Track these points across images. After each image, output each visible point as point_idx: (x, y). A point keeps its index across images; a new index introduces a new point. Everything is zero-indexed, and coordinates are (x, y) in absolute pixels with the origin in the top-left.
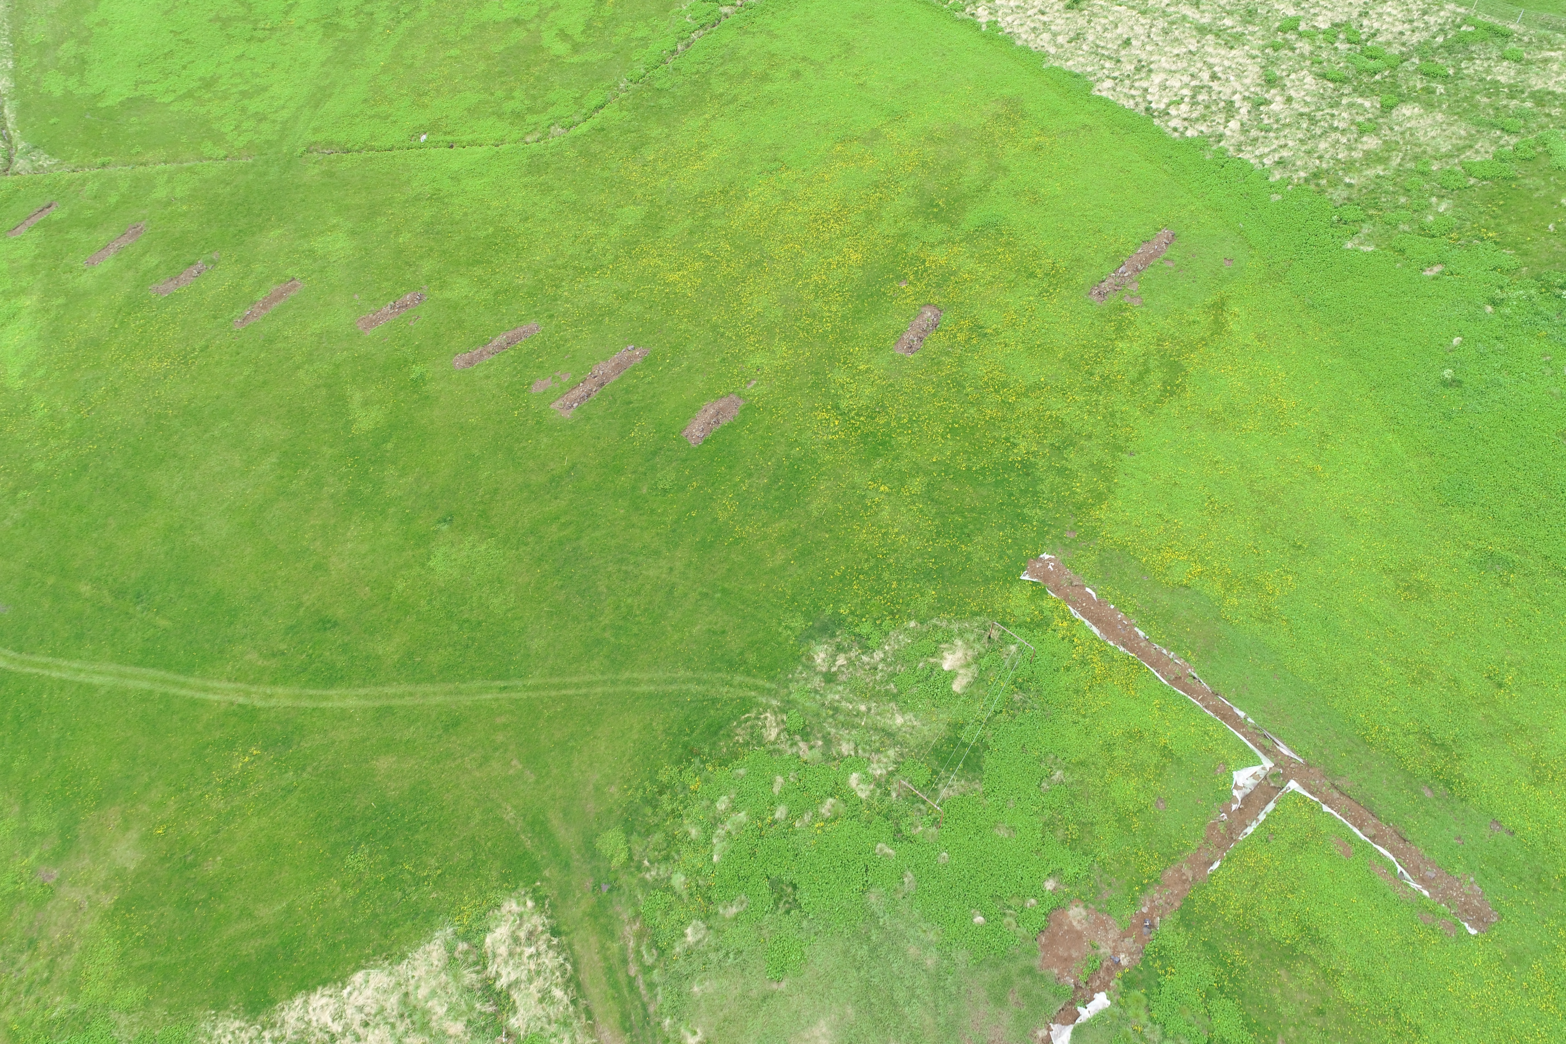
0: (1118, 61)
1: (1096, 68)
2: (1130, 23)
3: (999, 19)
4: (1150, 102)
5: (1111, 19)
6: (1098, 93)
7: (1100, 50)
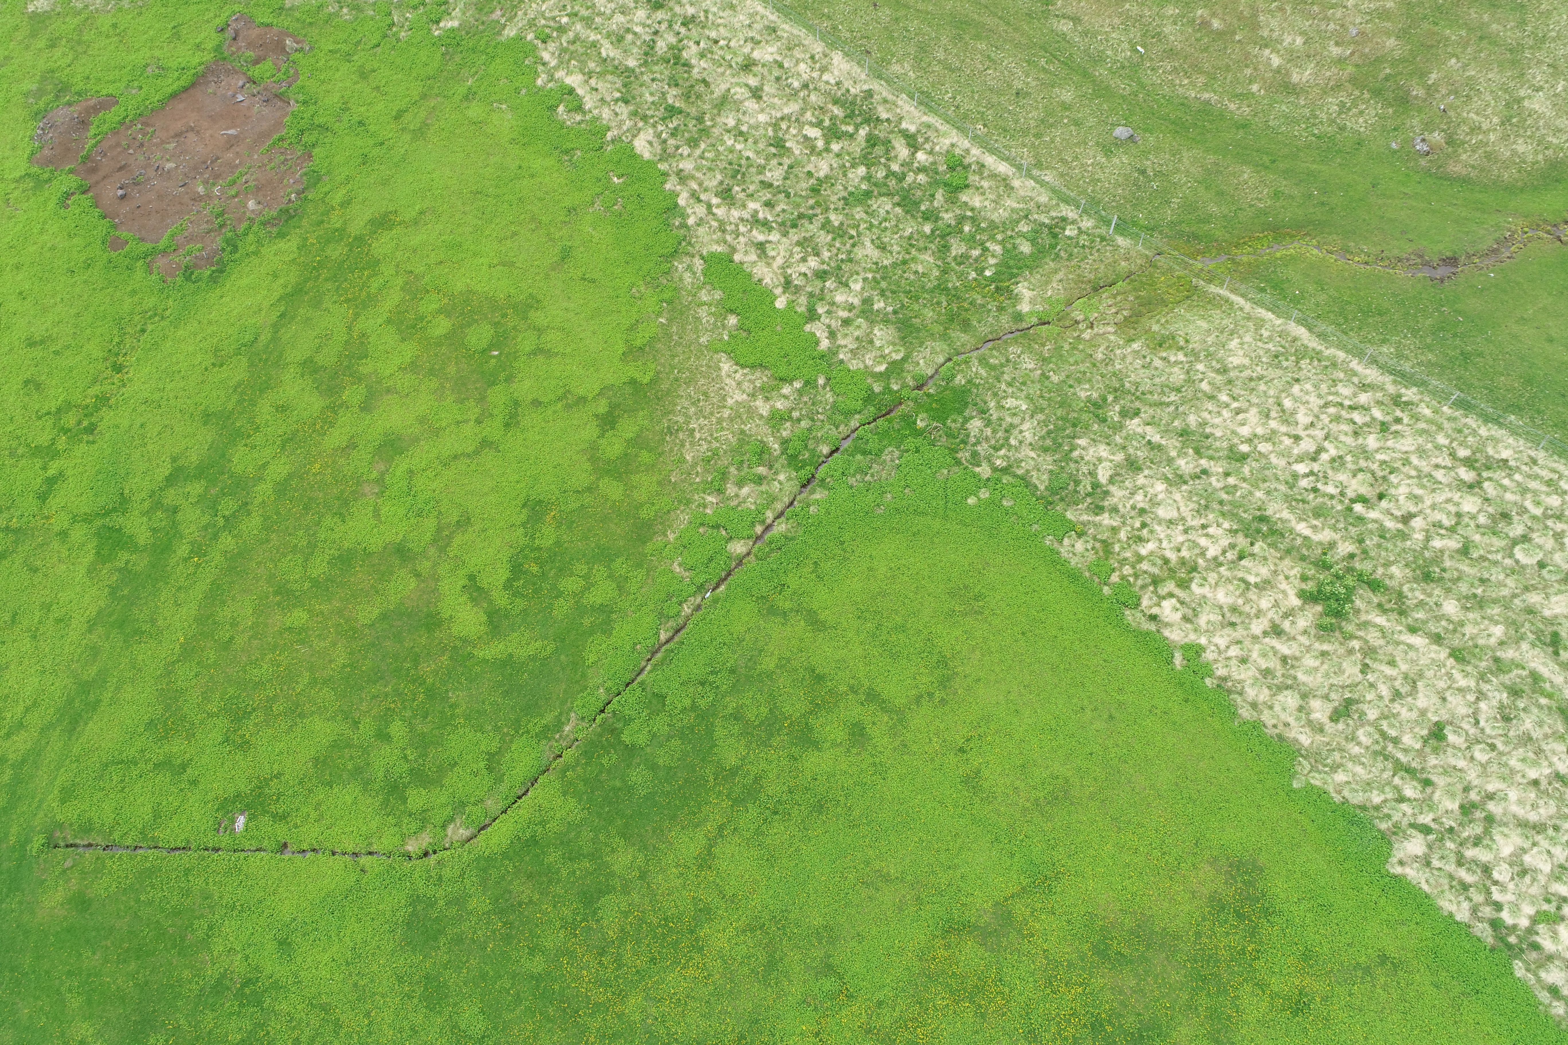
0: (1427, 783)
1: (1390, 796)
2: (1442, 684)
3: (1203, 641)
4: (1498, 906)
5: (1404, 667)
6: (1398, 870)
7: (1390, 747)
